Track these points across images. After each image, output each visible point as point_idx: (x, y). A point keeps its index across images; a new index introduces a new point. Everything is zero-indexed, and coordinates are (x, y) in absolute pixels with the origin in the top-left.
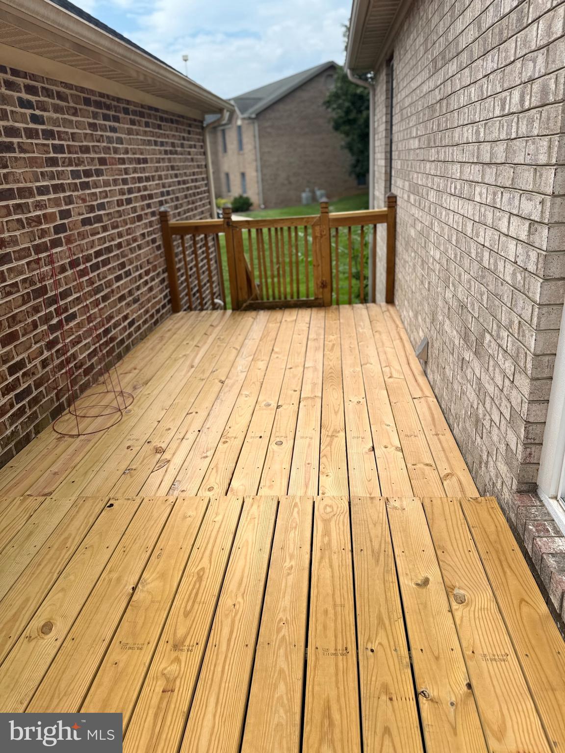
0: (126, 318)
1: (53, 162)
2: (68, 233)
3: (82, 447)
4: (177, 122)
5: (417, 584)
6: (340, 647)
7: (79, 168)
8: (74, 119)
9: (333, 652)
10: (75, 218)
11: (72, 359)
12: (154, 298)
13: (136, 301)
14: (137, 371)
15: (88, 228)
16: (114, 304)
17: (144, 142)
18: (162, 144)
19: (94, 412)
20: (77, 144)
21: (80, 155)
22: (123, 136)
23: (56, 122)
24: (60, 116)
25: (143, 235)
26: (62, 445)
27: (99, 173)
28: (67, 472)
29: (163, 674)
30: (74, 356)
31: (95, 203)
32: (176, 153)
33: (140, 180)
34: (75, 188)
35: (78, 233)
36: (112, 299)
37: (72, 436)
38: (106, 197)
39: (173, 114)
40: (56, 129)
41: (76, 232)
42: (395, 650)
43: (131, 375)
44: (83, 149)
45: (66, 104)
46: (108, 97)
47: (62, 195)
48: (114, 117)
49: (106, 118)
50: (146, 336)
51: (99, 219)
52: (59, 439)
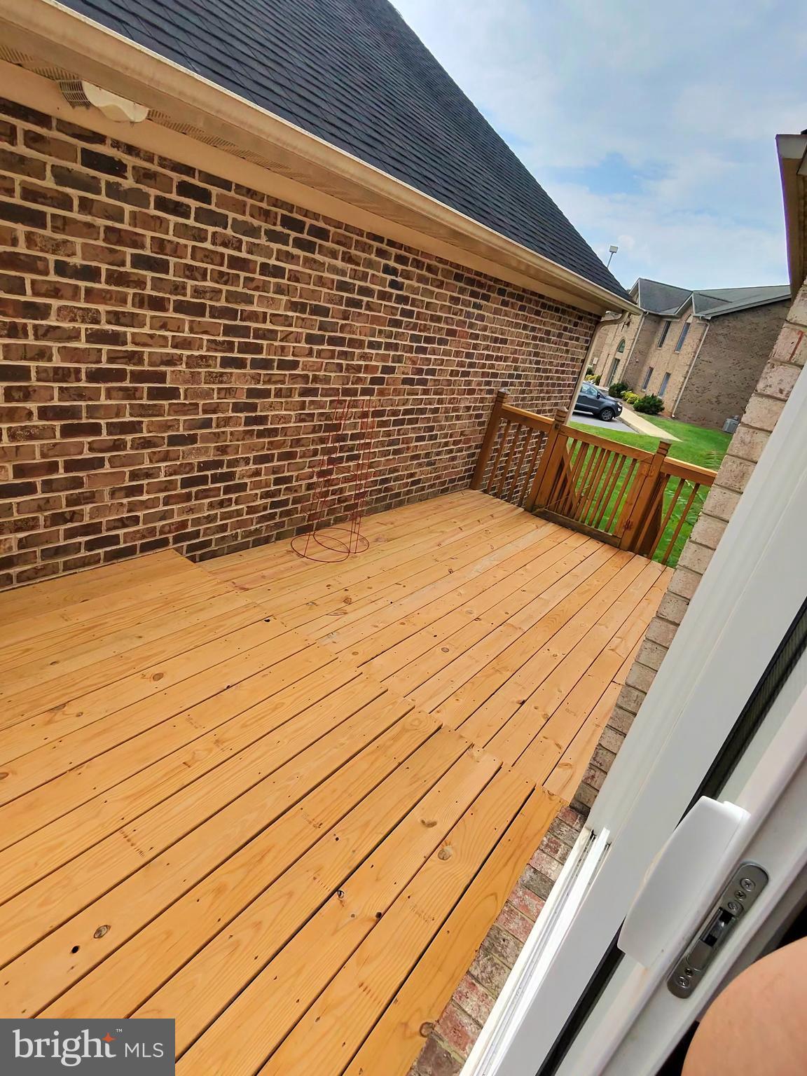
0: (412, 475)
1: (397, 324)
2: (384, 386)
3: (299, 566)
4: (564, 312)
5: (423, 822)
6: (318, 820)
7: (421, 334)
8: (437, 290)
9: (311, 820)
10: (398, 375)
11: (338, 492)
12: (453, 468)
13: (429, 464)
14: (392, 526)
15: (407, 387)
16: (405, 459)
17: (510, 324)
18: (533, 329)
19: (330, 544)
20: (429, 312)
21: (428, 323)
22: (486, 314)
23: (415, 291)
24: (422, 286)
25: (468, 408)
26: (287, 558)
27: (442, 342)
28: (272, 580)
29: (194, 753)
30: (341, 491)
31: (425, 367)
32: (548, 341)
33: (489, 357)
34: (410, 349)
35: (394, 389)
36: (404, 455)
37: (299, 555)
38: (442, 365)
39: (562, 304)
40: (412, 296)
41: (393, 387)
42: (354, 851)
43: (384, 527)
44: (434, 318)
45: (434, 276)
46: (486, 276)
47: (392, 353)
48: (484, 295)
49: (474, 294)
50: (427, 499)
51: (424, 382)
52: (289, 552)
